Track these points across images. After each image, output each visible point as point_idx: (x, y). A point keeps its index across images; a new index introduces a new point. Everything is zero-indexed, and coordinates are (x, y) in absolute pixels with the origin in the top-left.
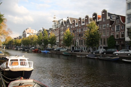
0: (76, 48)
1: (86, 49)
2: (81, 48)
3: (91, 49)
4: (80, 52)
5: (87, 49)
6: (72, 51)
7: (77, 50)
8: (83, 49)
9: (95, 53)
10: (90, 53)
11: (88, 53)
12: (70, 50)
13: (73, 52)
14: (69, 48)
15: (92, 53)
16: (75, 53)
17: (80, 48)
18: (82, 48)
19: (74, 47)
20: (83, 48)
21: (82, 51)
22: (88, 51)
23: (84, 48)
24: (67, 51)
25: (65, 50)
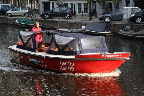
0: (56, 6)
1: (83, 9)
2: (69, 6)
3: (99, 10)
4: (67, 16)
5: (86, 9)
6: (43, 16)
7: (57, 10)
8: (77, 9)
9: (112, 20)
10: (95, 19)
11: (91, 19)
12: (38, 12)
13: (46, 17)
14: (34, 6)
15: (102, 19)
16: (52, 22)
17: (66, 5)
18: (72, 4)
19: (48, 3)
20: (77, 6)
21: (72, 14)
22: (90, 13)
23: (79, 5)
24: (29, 16)
25: (21, 11)
